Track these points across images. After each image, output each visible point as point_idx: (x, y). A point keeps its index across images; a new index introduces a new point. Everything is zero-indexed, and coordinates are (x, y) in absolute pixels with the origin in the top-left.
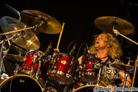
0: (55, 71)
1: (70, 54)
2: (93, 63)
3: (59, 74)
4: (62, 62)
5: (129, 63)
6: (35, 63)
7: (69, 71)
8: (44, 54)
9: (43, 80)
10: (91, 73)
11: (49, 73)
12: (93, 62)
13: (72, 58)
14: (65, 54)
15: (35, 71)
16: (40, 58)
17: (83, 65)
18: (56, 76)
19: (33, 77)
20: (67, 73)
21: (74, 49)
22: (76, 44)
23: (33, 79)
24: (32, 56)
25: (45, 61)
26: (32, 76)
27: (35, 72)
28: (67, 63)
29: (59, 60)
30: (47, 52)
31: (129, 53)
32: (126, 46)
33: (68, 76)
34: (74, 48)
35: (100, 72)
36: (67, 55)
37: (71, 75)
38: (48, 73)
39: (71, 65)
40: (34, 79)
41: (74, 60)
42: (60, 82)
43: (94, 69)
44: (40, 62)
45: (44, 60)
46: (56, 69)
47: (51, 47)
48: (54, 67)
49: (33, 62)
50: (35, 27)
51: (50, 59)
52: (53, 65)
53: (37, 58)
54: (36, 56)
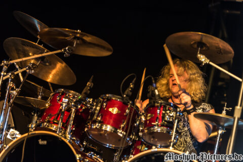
0: (98, 126)
1: (125, 96)
2: (164, 112)
3: (106, 131)
4: (110, 110)
5: (224, 112)
6: (64, 111)
7: (122, 126)
8: (80, 97)
9: (78, 140)
10: (159, 129)
11: (88, 128)
12: (163, 110)
13: (128, 102)
14: (115, 96)
15: (65, 125)
16: (73, 104)
17: (147, 115)
18: (101, 135)
19: (62, 135)
20: (120, 128)
21: (131, 88)
22: (135, 79)
23: (61, 138)
24: (59, 100)
25: (81, 107)
26: (60, 134)
27: (65, 127)
28: (120, 112)
29: (106, 106)
30: (85, 93)
31: (225, 95)
32: (220, 83)
33: (121, 133)
34: (132, 86)
35: (175, 127)
36: (119, 98)
37: (126, 132)
38: (86, 129)
39: (126, 115)
40: (63, 139)
41: (131, 106)
42: (108, 145)
43: (165, 121)
44: (74, 110)
45: (79, 107)
46: (100, 122)
47: (92, 84)
48: (97, 119)
49: (61, 110)
50: (66, 50)
51: (91, 104)
52: (96, 115)
53: (68, 103)
54: (67, 100)
